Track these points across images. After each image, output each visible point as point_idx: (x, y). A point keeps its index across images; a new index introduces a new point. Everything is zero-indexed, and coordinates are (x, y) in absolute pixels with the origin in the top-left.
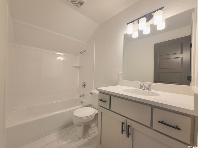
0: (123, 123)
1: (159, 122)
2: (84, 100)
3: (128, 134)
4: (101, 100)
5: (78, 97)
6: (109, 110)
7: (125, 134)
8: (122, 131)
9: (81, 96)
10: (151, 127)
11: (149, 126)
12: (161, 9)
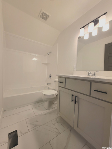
0: (72, 95)
1: (94, 90)
2: (50, 87)
3: (76, 102)
4: (60, 82)
5: (46, 85)
6: (65, 88)
7: (74, 102)
8: (72, 100)
9: (48, 84)
10: (90, 95)
11: (89, 95)
12: (104, 14)
